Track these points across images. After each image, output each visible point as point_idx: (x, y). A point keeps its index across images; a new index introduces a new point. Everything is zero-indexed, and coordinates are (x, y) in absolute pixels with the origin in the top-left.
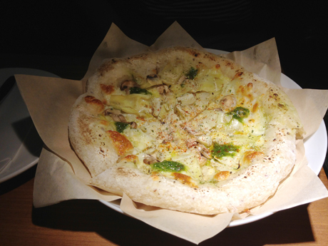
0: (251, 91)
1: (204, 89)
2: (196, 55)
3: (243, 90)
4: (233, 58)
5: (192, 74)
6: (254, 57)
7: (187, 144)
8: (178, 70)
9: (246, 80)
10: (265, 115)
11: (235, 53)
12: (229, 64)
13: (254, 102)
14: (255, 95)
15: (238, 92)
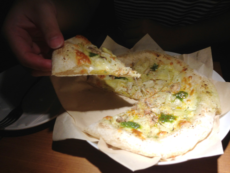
0: (191, 81)
1: (161, 78)
2: (158, 56)
3: (185, 80)
4: (182, 59)
5: (154, 68)
6: (197, 58)
7: (145, 112)
8: (146, 65)
9: (189, 73)
10: (198, 98)
11: (184, 55)
12: (179, 62)
13: (192, 89)
14: (193, 84)
15: (182, 81)
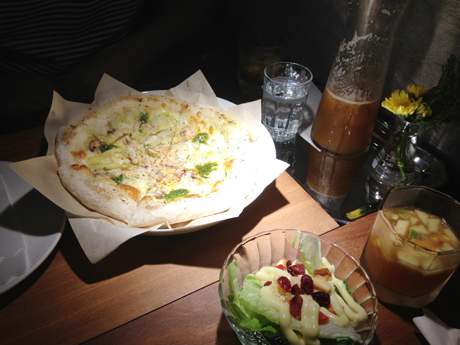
0: (202, 118)
1: (162, 128)
2: (140, 101)
3: (195, 120)
4: (171, 95)
5: (144, 119)
6: (189, 88)
7: (176, 175)
8: (130, 118)
9: (194, 111)
10: (222, 133)
11: (172, 89)
12: (172, 101)
13: (208, 126)
14: (206, 120)
15: (191, 122)
